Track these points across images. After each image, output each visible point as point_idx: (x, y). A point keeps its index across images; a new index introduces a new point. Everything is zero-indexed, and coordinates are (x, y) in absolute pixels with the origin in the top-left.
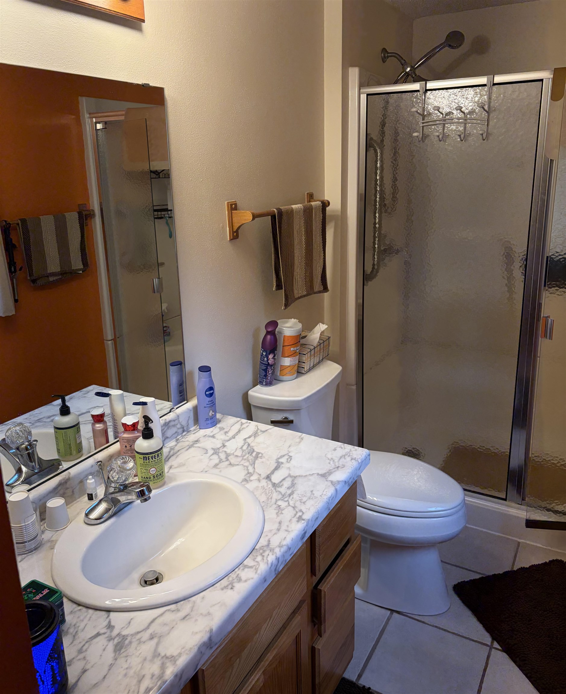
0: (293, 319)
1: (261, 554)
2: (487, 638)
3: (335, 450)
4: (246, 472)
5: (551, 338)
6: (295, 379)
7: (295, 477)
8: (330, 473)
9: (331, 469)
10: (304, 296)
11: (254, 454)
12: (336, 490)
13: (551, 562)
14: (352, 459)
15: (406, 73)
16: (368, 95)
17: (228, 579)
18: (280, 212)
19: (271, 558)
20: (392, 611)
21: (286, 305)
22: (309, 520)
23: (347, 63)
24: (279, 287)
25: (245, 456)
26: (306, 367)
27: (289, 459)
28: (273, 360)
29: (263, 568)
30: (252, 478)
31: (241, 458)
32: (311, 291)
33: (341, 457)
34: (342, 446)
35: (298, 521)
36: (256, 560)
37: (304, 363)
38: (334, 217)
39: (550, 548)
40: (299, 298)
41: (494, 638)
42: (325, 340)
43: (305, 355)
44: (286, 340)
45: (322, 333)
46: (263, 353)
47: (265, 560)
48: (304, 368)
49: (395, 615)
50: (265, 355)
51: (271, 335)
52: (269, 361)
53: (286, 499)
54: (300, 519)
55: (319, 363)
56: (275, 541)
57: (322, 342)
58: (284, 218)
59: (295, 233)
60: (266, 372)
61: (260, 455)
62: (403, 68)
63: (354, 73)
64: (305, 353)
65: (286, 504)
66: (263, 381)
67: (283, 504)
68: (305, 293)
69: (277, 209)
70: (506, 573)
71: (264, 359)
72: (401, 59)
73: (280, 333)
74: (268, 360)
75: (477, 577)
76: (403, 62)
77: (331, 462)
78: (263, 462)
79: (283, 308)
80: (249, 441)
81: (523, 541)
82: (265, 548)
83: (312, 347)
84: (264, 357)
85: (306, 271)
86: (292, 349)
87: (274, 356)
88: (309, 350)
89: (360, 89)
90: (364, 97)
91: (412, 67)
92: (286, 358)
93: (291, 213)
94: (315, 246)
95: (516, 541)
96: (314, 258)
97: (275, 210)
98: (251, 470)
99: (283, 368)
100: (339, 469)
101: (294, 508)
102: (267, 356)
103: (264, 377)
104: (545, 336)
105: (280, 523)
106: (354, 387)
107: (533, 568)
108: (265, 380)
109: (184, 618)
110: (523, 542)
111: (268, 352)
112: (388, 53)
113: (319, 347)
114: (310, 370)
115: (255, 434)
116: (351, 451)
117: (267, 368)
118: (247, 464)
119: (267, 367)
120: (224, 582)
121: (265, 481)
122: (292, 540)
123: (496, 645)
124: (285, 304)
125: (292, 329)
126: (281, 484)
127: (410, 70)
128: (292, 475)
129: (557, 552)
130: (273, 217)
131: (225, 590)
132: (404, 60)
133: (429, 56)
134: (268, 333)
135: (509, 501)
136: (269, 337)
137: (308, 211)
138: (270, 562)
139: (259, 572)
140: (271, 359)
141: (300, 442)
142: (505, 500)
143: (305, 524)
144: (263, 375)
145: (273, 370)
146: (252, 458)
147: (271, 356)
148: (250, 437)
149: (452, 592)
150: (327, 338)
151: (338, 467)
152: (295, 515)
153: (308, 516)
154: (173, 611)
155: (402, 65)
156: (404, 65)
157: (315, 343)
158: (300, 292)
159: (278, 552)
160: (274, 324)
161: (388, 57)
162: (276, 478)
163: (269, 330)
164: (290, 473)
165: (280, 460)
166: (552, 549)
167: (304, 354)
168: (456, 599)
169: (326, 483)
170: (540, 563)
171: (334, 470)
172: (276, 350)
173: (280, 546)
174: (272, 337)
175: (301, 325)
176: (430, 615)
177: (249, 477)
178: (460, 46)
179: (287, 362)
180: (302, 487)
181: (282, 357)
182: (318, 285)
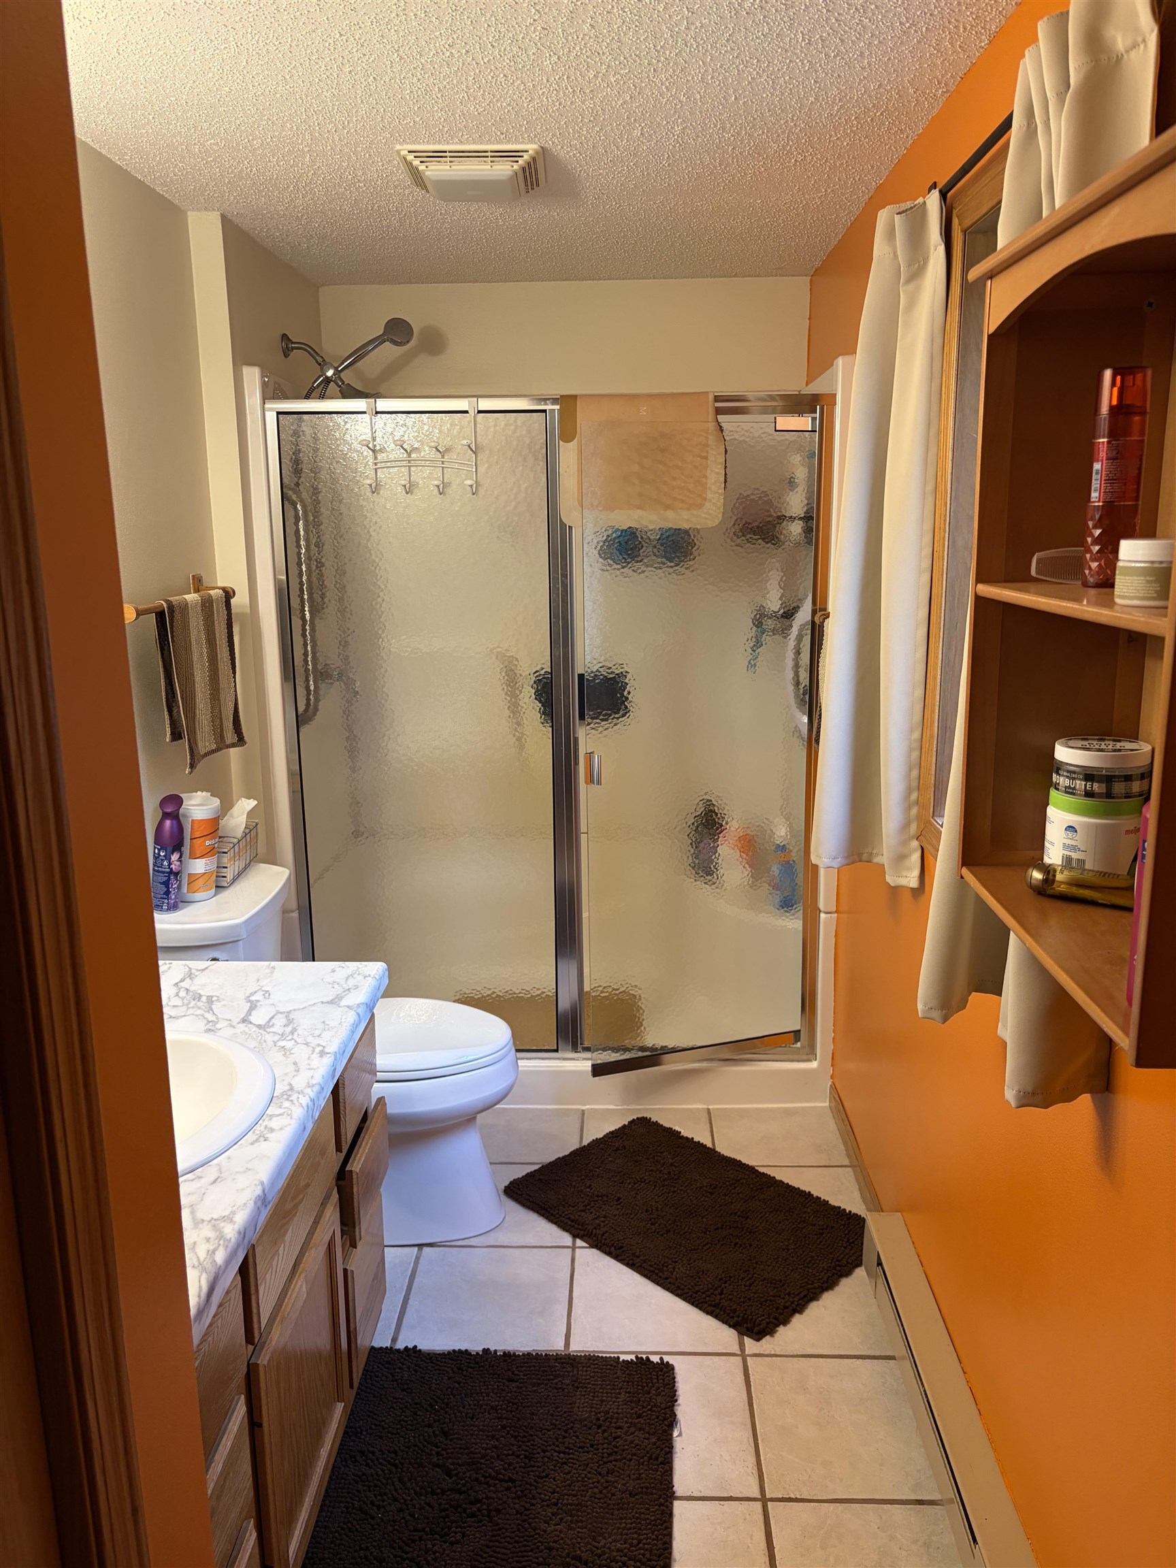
0: (199, 793)
1: (287, 1099)
2: (566, 1239)
3: (333, 971)
4: (205, 1022)
5: (599, 783)
6: (214, 896)
7: (289, 1012)
8: (340, 998)
9: (339, 993)
10: (213, 752)
11: (204, 999)
12: (358, 1014)
13: (631, 1123)
14: (365, 977)
15: (327, 378)
16: (278, 413)
17: (254, 1132)
18: (171, 606)
19: (305, 1101)
20: (420, 1246)
21: (192, 766)
22: (336, 1052)
23: (241, 358)
24: (176, 735)
25: (189, 1003)
26: (229, 873)
27: (267, 995)
28: (179, 863)
29: (298, 1112)
30: (218, 1026)
31: (185, 1007)
32: (222, 745)
33: (347, 978)
34: (343, 965)
35: (321, 1056)
36: (284, 1106)
37: (226, 867)
38: (242, 615)
39: (626, 1107)
40: (206, 755)
41: (575, 1236)
42: (251, 827)
43: (226, 853)
44: (196, 827)
45: (251, 814)
46: (159, 854)
47: (297, 1104)
48: (225, 877)
49: (426, 1249)
50: (164, 856)
51: (171, 820)
52: (173, 866)
53: (290, 1037)
54: (322, 1054)
55: (245, 868)
56: (300, 1082)
57: (247, 831)
58: (177, 616)
59: (193, 642)
60: (168, 887)
61: (214, 999)
62: (322, 369)
63: (252, 377)
64: (226, 850)
65: (293, 1042)
66: (163, 903)
67: (289, 1044)
68: (214, 746)
69: (167, 601)
70: (574, 1153)
71: (162, 864)
72: (315, 355)
73: (185, 816)
74: (170, 864)
75: (536, 1167)
76: (320, 360)
77: (336, 986)
78: (225, 1006)
79: (188, 770)
80: (185, 984)
81: (588, 1107)
82: (289, 1093)
83: (236, 841)
84: (162, 860)
85: (212, 708)
86: (208, 843)
87: (181, 857)
88: (232, 845)
89: (264, 403)
90: (271, 417)
91: (336, 369)
92: (198, 860)
93: (185, 606)
94: (221, 665)
95: (578, 1109)
96: (221, 686)
97: (164, 603)
98: (210, 1017)
99: (193, 878)
100: (352, 990)
101: (307, 1044)
102: (168, 858)
103: (165, 896)
104: (592, 781)
105: (295, 1063)
106: (295, 915)
107: (612, 1135)
108: (166, 901)
109: (215, 1182)
110: (588, 1109)
111: (169, 849)
112: (293, 343)
113: (244, 840)
114: (234, 880)
115: (190, 975)
116: (358, 968)
117: (169, 879)
118: (199, 1012)
119: (169, 877)
120: (251, 1137)
121: (242, 1025)
122: (323, 1078)
123: (579, 1243)
124: (191, 764)
125: (205, 808)
126: (271, 1024)
127: (334, 374)
128: (282, 1010)
129: (636, 1109)
130: (160, 615)
131: (256, 1145)
132: (322, 357)
133: (360, 354)
134: (166, 815)
135: (562, 1050)
136: (168, 823)
137: (207, 604)
138: (304, 1105)
139: (295, 1116)
140: (175, 862)
141: (272, 973)
142: (557, 1051)
143: (333, 1058)
144: (162, 893)
145: (180, 882)
146: (202, 1004)
147: (175, 857)
148: (182, 980)
149: (504, 1197)
150: (254, 824)
151: (349, 989)
152: (313, 1052)
153: (333, 1047)
154: (192, 1180)
155: (320, 364)
156: (323, 365)
157: (239, 833)
158: (207, 744)
159: (311, 1093)
160: (176, 800)
161: (293, 349)
162: (258, 1017)
163: (169, 810)
164: (277, 1009)
165: (252, 998)
166: (629, 1107)
167: (224, 853)
168: (511, 1205)
169: (341, 1009)
170: (617, 1128)
171: (344, 994)
172: (183, 846)
173: (310, 1086)
174: (174, 822)
175: (219, 801)
176: (481, 1232)
177: (214, 1026)
178: (408, 342)
179: (199, 866)
180: (305, 1023)
181: (190, 858)
182: (230, 736)
